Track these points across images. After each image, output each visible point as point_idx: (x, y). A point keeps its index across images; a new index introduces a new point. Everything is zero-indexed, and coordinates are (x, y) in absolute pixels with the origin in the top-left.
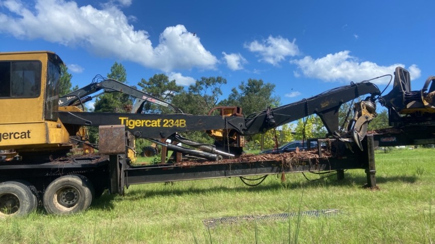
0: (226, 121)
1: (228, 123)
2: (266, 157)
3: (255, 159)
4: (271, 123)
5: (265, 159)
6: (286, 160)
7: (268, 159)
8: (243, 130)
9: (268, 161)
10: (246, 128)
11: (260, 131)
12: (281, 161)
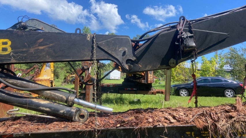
0: (93, 43)
1: (98, 47)
2: (174, 117)
3: (151, 120)
4: (186, 46)
5: (173, 120)
6: (219, 125)
7: (179, 121)
8: (128, 61)
9: (177, 127)
10: (134, 59)
11: (162, 64)
12: (206, 128)
